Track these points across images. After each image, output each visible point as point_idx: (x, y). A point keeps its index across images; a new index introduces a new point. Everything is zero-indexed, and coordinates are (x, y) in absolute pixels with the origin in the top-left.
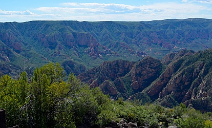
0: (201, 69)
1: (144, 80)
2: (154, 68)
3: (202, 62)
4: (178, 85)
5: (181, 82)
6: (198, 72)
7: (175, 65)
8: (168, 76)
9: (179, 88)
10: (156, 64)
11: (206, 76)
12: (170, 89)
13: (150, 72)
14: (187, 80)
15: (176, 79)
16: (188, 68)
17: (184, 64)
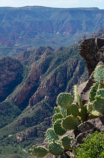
0: (75, 67)
1: (3, 87)
2: (14, 70)
3: (76, 59)
4: (51, 88)
5: (55, 84)
6: (72, 72)
7: (43, 64)
8: (35, 79)
9: (53, 91)
10: (16, 66)
11: (83, 75)
12: (42, 93)
13: (10, 76)
14: (61, 81)
15: (49, 81)
16: (61, 68)
17: (53, 63)
